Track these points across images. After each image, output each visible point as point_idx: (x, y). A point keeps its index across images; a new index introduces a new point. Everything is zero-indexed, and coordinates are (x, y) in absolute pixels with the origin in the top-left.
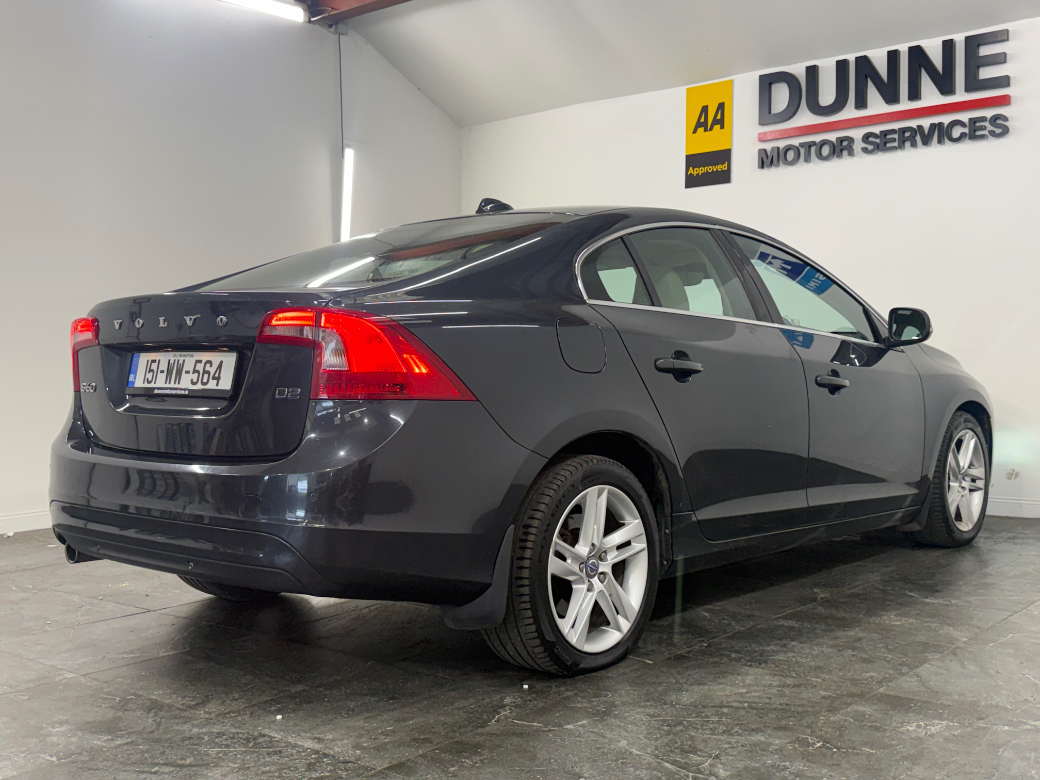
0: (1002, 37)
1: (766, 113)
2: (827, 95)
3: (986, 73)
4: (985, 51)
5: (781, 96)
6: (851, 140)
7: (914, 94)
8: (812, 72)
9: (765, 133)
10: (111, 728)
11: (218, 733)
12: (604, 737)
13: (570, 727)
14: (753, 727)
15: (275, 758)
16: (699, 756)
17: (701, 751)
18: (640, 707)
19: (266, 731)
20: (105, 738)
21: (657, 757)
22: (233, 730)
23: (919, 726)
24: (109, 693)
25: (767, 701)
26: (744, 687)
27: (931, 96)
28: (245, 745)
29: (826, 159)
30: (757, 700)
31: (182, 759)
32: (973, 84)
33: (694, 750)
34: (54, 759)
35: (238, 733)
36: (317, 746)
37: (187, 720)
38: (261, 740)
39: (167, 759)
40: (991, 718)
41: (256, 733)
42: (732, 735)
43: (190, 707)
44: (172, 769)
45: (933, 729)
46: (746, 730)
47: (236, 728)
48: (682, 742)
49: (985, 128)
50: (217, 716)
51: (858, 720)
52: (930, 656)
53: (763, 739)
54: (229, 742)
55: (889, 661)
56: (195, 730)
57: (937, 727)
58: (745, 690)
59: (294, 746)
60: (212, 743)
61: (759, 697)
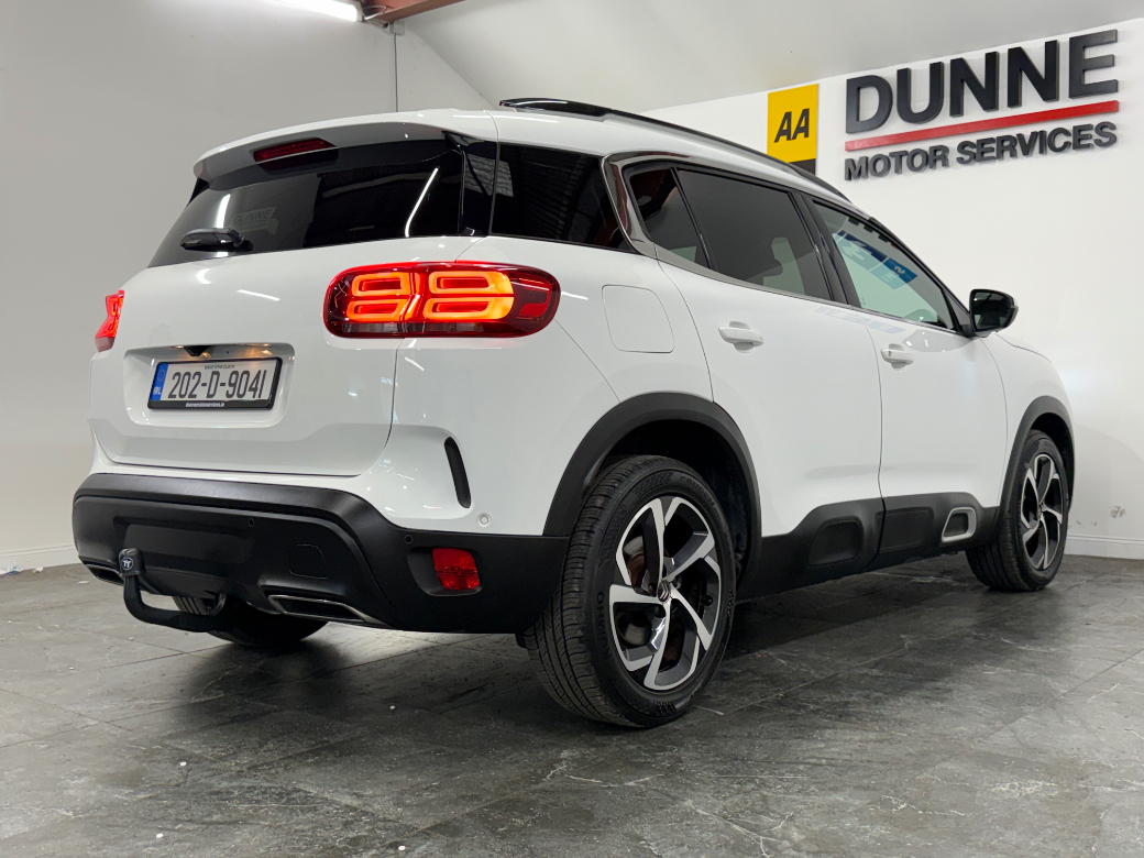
0: (1109, 38)
1: (854, 121)
2: (920, 100)
3: (1092, 77)
4: (1091, 53)
5: (870, 101)
6: (945, 149)
7: (1014, 100)
8: (904, 76)
9: (852, 142)
10: (133, 780)
11: (250, 788)
12: (669, 796)
13: (632, 784)
14: (831, 786)
15: (309, 815)
16: (772, 818)
17: (774, 812)
18: (707, 763)
19: (301, 786)
20: (127, 792)
21: (725, 818)
22: (265, 784)
23: (1012, 787)
24: (133, 742)
25: (848, 757)
26: (823, 741)
27: (1032, 102)
28: (277, 801)
29: (918, 170)
30: (836, 756)
31: (207, 816)
32: (1078, 89)
33: (767, 811)
34: (71, 814)
35: (270, 788)
36: (355, 803)
37: (217, 773)
38: (294, 795)
39: (193, 815)
40: (1092, 778)
41: (290, 788)
42: (808, 794)
43: (221, 758)
44: (196, 826)
45: (1028, 789)
46: (823, 790)
47: (267, 781)
48: (753, 802)
49: (1090, 137)
50: (249, 769)
51: (946, 780)
52: (1026, 709)
53: (841, 799)
54: (260, 797)
55: (980, 715)
56: (225, 784)
57: (1034, 787)
58: (823, 745)
59: (332, 803)
60: (242, 799)
61: (839, 753)
